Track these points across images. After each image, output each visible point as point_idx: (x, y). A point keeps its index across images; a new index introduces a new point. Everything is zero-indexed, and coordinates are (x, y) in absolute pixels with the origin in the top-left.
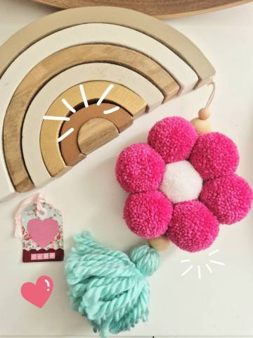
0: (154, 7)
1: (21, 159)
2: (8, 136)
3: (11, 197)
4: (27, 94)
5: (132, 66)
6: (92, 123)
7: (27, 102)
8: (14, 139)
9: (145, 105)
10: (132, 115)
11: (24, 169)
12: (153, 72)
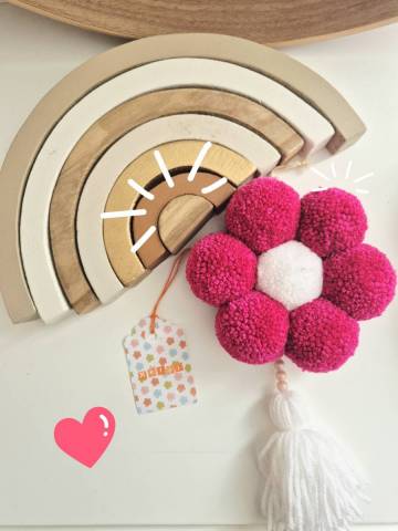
0: (259, 31)
1: (78, 265)
2: (56, 232)
3: (64, 318)
4: (81, 169)
5: (231, 116)
7: (82, 180)
8: (66, 236)
9: (254, 170)
10: (235, 186)
11: (83, 278)
12: (263, 123)
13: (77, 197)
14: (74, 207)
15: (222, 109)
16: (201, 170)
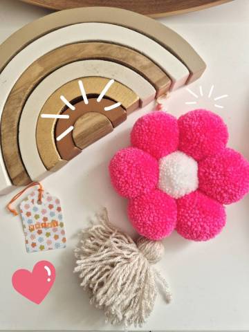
0: (145, 6)
1: (18, 153)
3: (7, 191)
4: (24, 91)
5: (125, 62)
6: (87, 117)
7: (24, 98)
8: (11, 134)
9: (138, 98)
10: (125, 109)
11: (20, 162)
12: (145, 67)
13: (20, 108)
14: (18, 115)
15: (119, 57)
16: (105, 97)
